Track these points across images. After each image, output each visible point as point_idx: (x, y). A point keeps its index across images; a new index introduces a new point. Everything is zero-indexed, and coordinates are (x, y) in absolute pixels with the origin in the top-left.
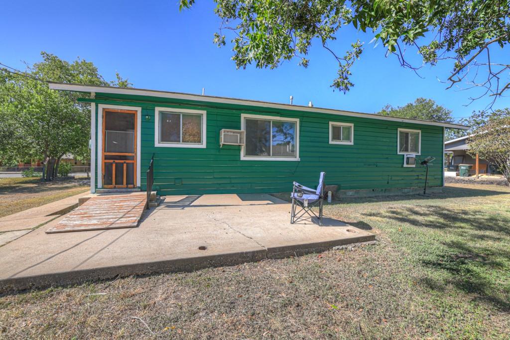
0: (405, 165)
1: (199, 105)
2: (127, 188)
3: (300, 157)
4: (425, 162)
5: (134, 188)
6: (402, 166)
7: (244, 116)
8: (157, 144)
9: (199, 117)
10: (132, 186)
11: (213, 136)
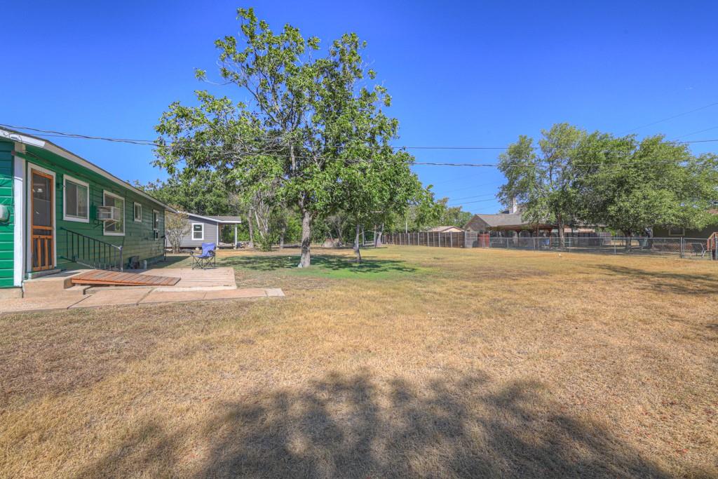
1: (87, 178)
2: (49, 269)
3: (125, 232)
5: (53, 268)
7: (105, 192)
8: (65, 217)
10: (51, 266)
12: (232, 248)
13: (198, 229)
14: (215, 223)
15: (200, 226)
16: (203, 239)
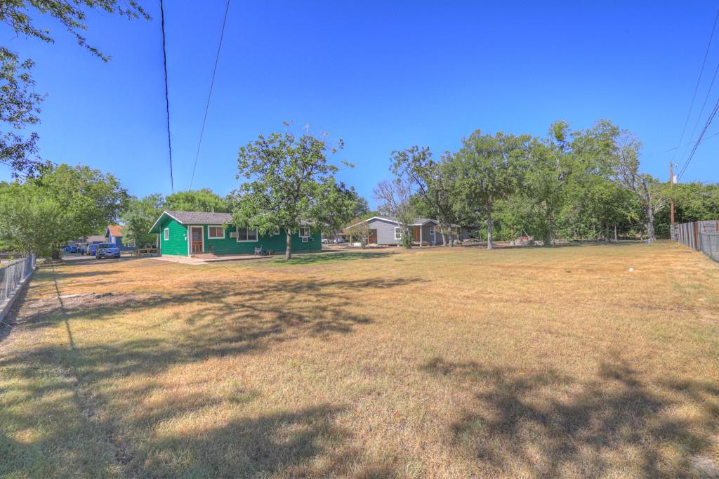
3: (258, 240)
8: (209, 238)
10: (201, 251)
12: (419, 245)
13: (398, 231)
16: (400, 238)
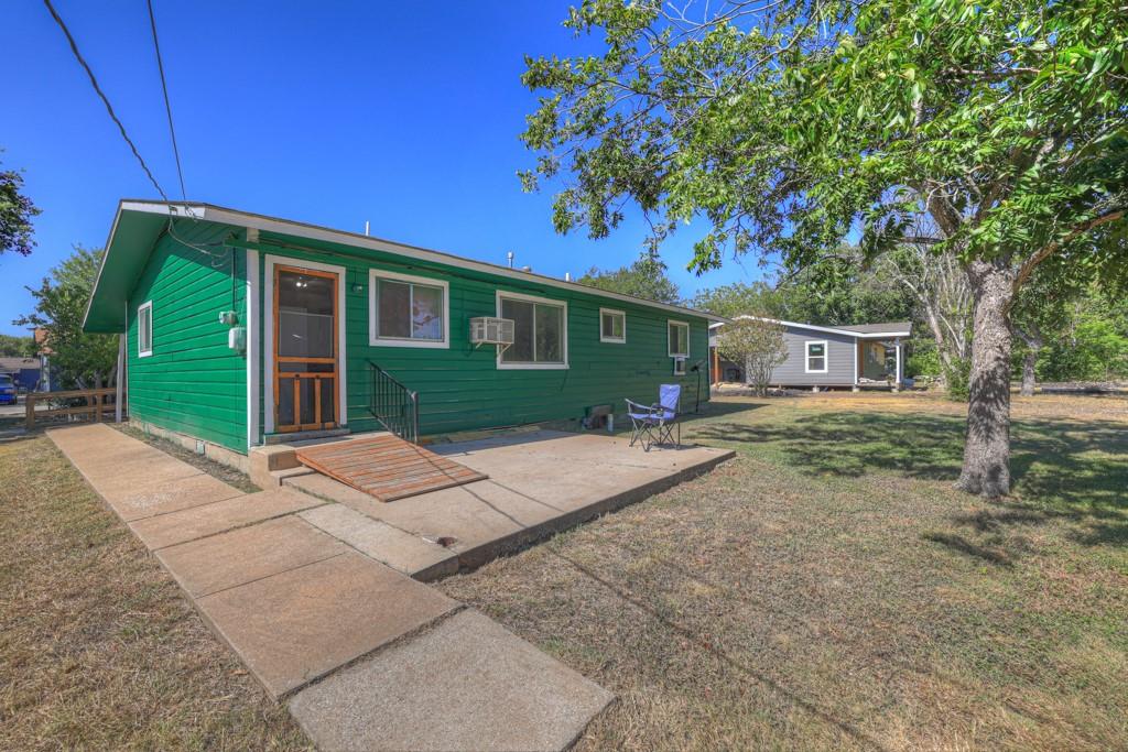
0: (676, 373)
1: (442, 272)
2: (323, 429)
3: (569, 362)
4: (696, 368)
5: (336, 428)
6: (673, 375)
7: (501, 294)
8: (374, 341)
9: (438, 291)
10: (331, 424)
11: (461, 330)
12: (889, 389)
13: (817, 352)
14: (850, 339)
15: (821, 346)
16: (826, 370)
